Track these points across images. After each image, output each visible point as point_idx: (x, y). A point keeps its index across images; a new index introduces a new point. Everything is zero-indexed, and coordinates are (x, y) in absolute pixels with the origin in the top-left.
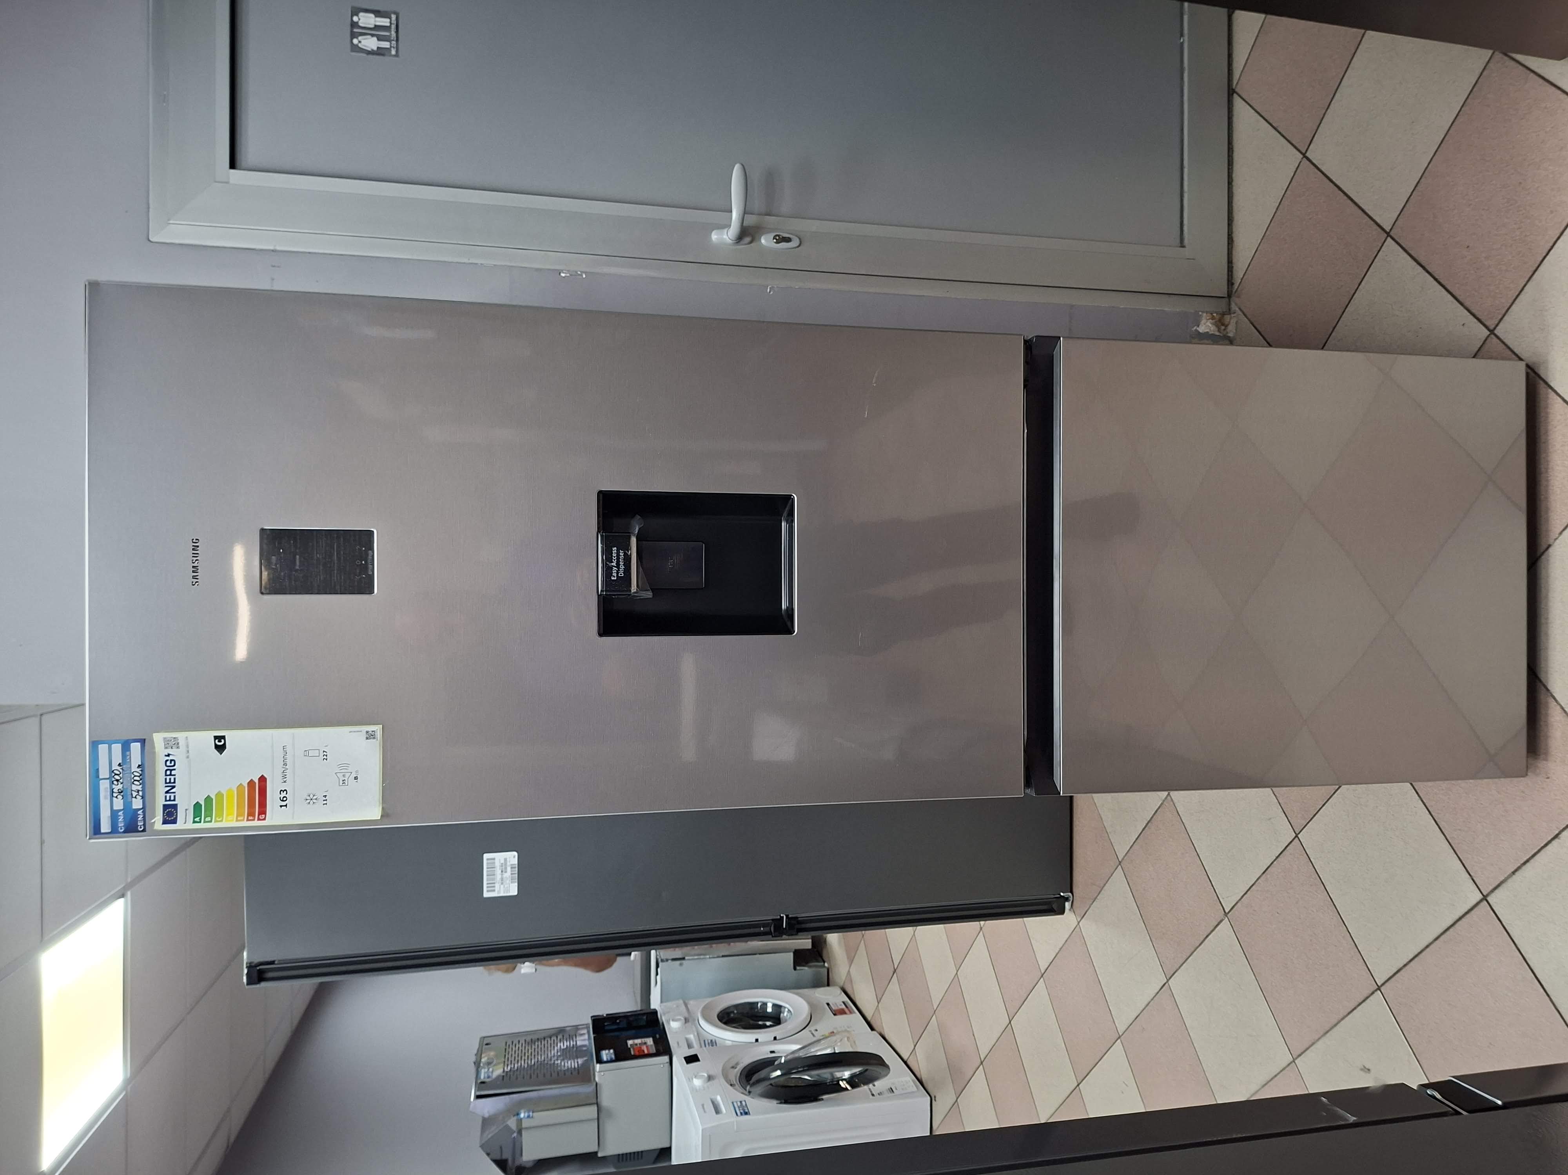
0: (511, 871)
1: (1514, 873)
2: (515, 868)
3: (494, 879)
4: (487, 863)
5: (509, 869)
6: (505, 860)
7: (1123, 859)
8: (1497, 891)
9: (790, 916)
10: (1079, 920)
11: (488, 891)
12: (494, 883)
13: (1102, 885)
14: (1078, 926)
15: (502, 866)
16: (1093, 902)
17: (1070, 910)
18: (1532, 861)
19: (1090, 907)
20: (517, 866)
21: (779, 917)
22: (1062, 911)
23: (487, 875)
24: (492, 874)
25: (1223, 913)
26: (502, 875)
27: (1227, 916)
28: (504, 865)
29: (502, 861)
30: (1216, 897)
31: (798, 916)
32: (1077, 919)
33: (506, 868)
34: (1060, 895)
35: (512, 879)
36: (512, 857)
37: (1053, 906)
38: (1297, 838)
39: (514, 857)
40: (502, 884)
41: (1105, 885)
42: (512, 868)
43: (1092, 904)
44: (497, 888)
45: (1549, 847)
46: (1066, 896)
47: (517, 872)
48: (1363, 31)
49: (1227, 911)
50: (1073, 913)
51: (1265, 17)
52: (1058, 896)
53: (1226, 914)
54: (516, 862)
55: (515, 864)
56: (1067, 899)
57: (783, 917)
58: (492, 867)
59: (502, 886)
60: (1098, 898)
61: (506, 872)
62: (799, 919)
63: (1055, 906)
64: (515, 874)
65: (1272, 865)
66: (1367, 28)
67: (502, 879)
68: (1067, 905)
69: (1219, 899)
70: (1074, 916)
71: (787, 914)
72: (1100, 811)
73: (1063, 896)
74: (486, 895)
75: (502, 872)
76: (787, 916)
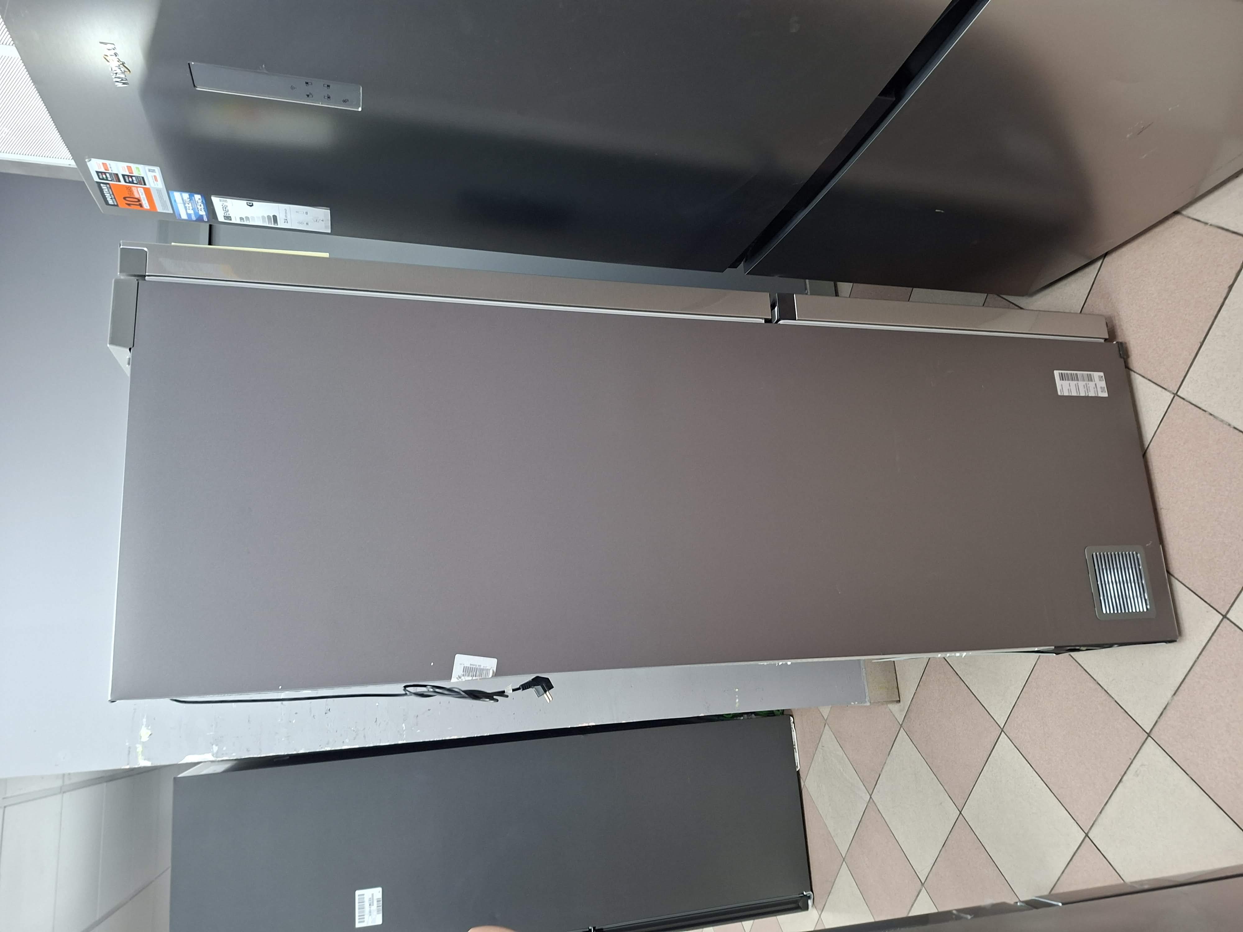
0: (377, 904)
1: (1101, 812)
2: (380, 901)
3: (363, 912)
4: (359, 899)
5: (375, 902)
6: (373, 895)
7: (845, 856)
8: (1093, 828)
9: (597, 928)
10: (820, 913)
11: (359, 922)
12: (364, 915)
13: (833, 881)
14: (820, 919)
15: (370, 900)
16: (829, 896)
17: (812, 906)
18: (1110, 802)
19: (827, 901)
20: (381, 899)
21: (588, 930)
22: (806, 908)
23: (359, 909)
24: (362, 908)
25: (921, 883)
26: (370, 908)
27: (923, 886)
28: (371, 899)
29: (371, 896)
30: (914, 872)
31: (604, 928)
32: (818, 913)
33: (373, 902)
34: (803, 894)
35: (378, 911)
36: (377, 892)
37: (799, 904)
38: (961, 815)
39: (379, 892)
40: (370, 915)
41: (835, 880)
42: (378, 901)
43: (828, 898)
44: (366, 920)
45: (1118, 789)
46: (808, 895)
47: (381, 905)
48: (910, 289)
49: (923, 882)
50: (815, 908)
51: (853, 285)
52: (803, 895)
53: (923, 884)
54: (381, 897)
55: (380, 898)
56: (809, 897)
57: (591, 929)
58: (362, 902)
59: (370, 917)
60: (832, 891)
61: (373, 905)
62: (604, 930)
63: (800, 904)
64: (380, 906)
65: (948, 839)
66: (913, 287)
67: (370, 912)
68: (810, 902)
69: (916, 874)
70: (816, 912)
71: (594, 926)
72: (824, 820)
73: (806, 895)
74: (358, 925)
75: (370, 905)
76: (594, 928)
